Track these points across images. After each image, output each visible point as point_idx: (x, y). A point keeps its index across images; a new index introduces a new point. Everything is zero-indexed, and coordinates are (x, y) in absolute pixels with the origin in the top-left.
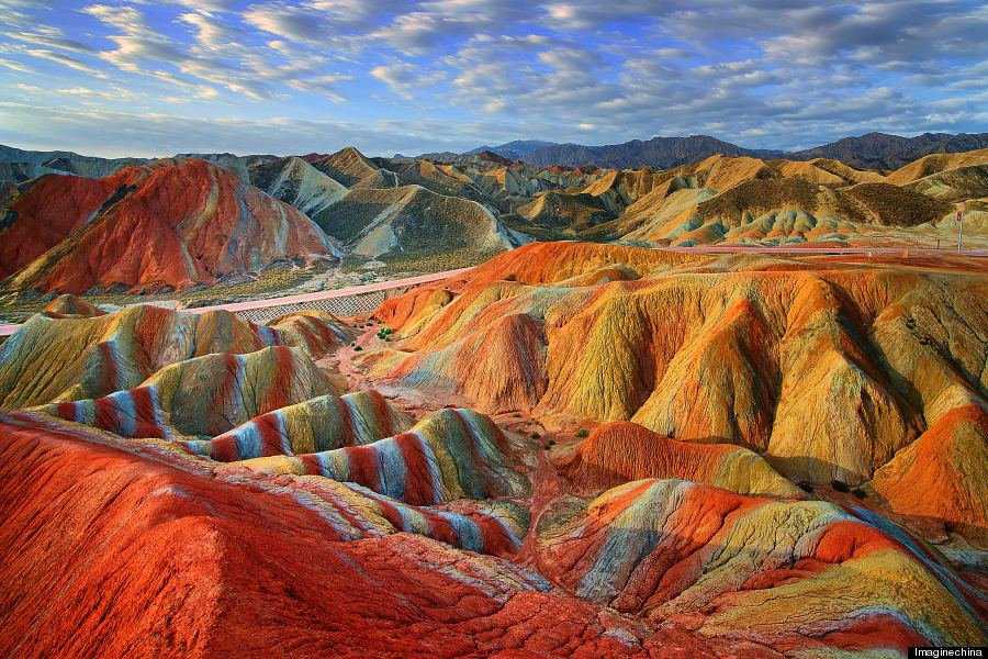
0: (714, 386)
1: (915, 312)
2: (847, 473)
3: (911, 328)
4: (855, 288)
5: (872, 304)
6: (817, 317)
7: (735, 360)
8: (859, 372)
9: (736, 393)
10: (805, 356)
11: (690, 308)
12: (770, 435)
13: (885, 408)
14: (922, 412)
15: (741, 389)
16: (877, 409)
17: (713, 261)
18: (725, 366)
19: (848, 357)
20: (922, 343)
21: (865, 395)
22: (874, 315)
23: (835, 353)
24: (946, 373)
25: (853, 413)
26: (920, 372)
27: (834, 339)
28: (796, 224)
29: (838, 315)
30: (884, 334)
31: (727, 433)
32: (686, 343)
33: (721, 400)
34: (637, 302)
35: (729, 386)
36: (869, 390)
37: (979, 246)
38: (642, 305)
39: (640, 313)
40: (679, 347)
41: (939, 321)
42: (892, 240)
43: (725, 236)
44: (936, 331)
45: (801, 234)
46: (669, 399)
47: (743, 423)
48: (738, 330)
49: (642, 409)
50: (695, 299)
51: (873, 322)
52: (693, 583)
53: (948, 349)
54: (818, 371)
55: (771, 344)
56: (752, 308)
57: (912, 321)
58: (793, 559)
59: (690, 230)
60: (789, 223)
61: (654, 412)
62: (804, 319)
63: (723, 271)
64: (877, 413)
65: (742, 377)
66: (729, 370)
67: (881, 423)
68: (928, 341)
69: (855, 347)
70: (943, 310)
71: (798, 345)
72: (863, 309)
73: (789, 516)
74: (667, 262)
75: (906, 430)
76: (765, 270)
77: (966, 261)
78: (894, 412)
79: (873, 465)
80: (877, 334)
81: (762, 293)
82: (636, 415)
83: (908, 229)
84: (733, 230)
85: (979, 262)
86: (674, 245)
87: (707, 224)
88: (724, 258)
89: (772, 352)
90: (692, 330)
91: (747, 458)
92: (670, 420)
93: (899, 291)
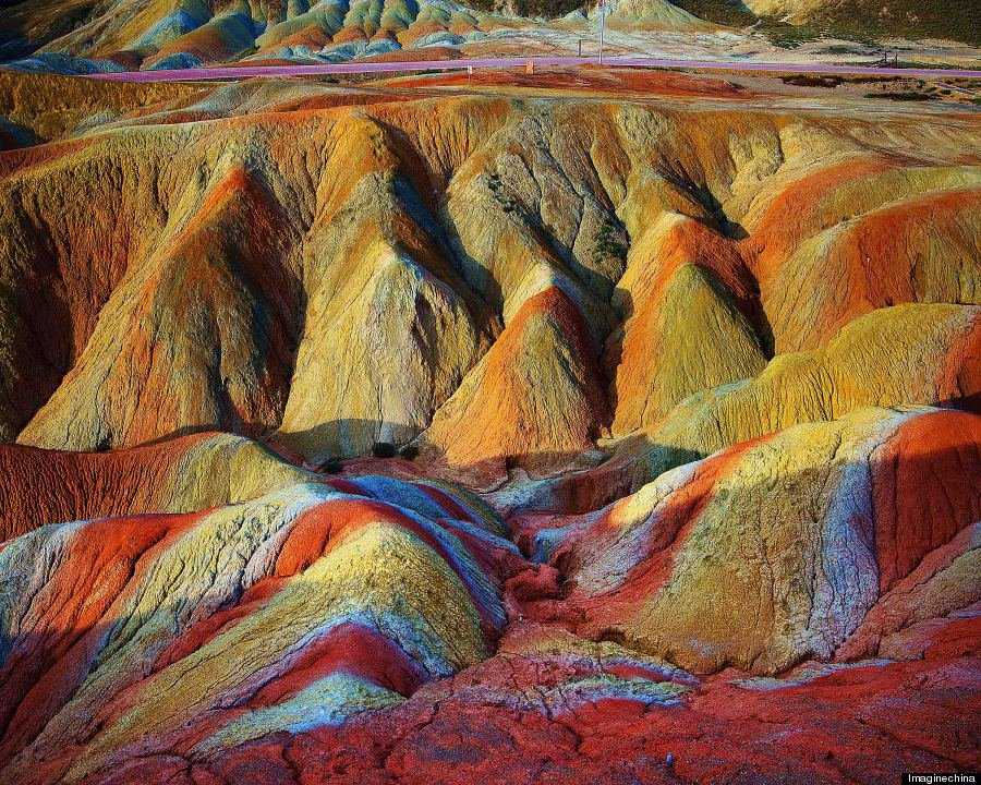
0: (181, 339)
1: (502, 162)
2: (395, 428)
3: (493, 188)
4: (423, 132)
5: (447, 155)
6: (362, 186)
7: (219, 283)
8: (413, 268)
9: (224, 343)
10: (340, 257)
11: (136, 196)
12: (285, 400)
13: (449, 316)
14: (501, 311)
15: (232, 335)
16: (438, 321)
17: (202, 97)
18: (201, 298)
19: (402, 249)
20: (507, 210)
21: (422, 304)
22: (449, 174)
23: (382, 245)
24: (531, 250)
25: (404, 334)
26: (502, 254)
27: (382, 223)
28: (385, 14)
29: (392, 180)
30: (459, 202)
31: (207, 414)
32: (132, 267)
33: (197, 359)
34: (16, 196)
35: (210, 333)
36: (428, 294)
37: (631, 50)
38: (27, 204)
39: (25, 221)
40: (119, 279)
41: (531, 172)
42: (527, 42)
43: (257, 42)
44: (525, 188)
45: (391, 34)
46: (97, 378)
47: (237, 392)
48: (225, 227)
49: (42, 412)
50: (146, 179)
51: (447, 186)
52: (71, 697)
53: (538, 213)
54: (357, 278)
55: (287, 245)
56: (252, 182)
57: (496, 177)
58: (240, 590)
59: (185, 30)
60: (372, 13)
61: (66, 413)
62: (343, 194)
63: (218, 114)
64: (439, 328)
65: (234, 313)
66: (210, 306)
67: (445, 339)
68: (515, 205)
69: (413, 231)
70: (538, 156)
71: (331, 240)
72: (434, 166)
73: (240, 526)
74: (105, 104)
75: (478, 342)
76: (294, 108)
77: (605, 75)
78: (463, 320)
79: (430, 406)
80: (450, 205)
81: (272, 152)
82: (30, 426)
83: (553, 22)
84: (271, 31)
85: (620, 75)
86: (150, 64)
87: (220, 16)
88: (224, 89)
89: (290, 261)
90: (142, 242)
91: (224, 448)
92: (102, 420)
93: (485, 130)
